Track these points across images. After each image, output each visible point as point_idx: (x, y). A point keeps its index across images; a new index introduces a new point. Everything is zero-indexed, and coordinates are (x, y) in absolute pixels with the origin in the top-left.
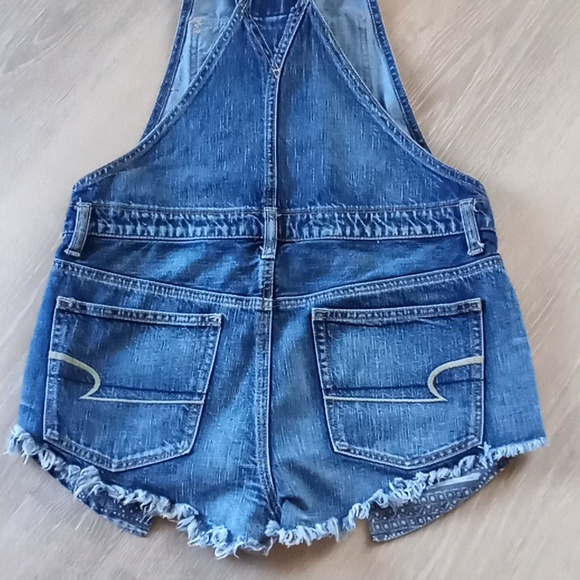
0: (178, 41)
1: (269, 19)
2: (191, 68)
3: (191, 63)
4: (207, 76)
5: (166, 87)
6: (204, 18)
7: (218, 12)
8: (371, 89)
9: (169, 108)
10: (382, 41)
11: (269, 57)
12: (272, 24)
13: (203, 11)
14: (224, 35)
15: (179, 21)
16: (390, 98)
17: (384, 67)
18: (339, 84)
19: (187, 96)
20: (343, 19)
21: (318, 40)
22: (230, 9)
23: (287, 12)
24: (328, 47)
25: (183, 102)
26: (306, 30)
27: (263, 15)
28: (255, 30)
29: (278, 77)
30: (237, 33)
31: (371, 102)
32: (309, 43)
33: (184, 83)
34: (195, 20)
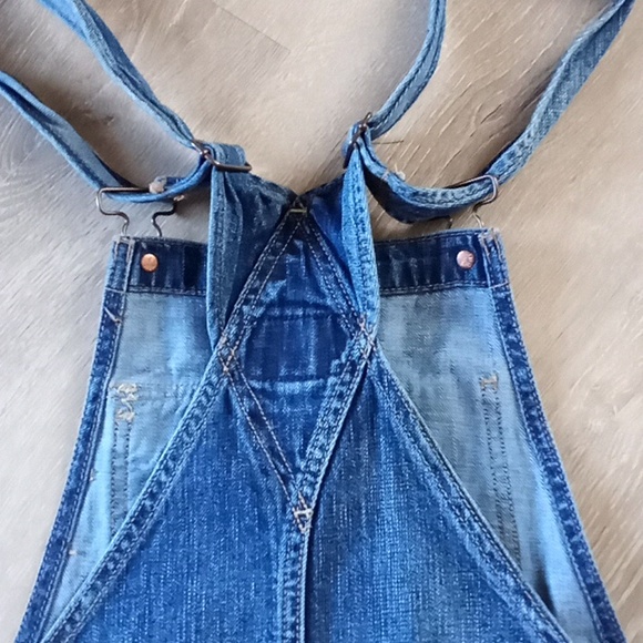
0: (86, 438)
1: (285, 388)
2: (114, 504)
3: (113, 491)
4: (149, 523)
5: (58, 548)
6: (142, 379)
7: (173, 365)
8: (516, 551)
9: (67, 596)
10: (536, 431)
11: (286, 479)
12: (292, 399)
13: (143, 365)
14: (186, 428)
15: (87, 389)
16: (562, 580)
17: (544, 498)
18: (440, 538)
19: (103, 574)
20: (447, 380)
21: (394, 443)
22: (199, 358)
23: (323, 373)
24: (414, 453)
25: (93, 588)
26: (365, 415)
27: (270, 375)
28: (254, 414)
29: (306, 530)
30: (216, 416)
31: (519, 591)
32: (374, 446)
33: (98, 541)
34: (122, 386)
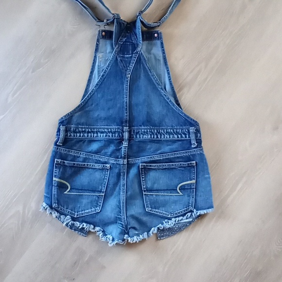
0: (94, 63)
1: (126, 56)
2: (98, 74)
3: (98, 72)
4: (104, 77)
5: (89, 81)
6: (103, 54)
7: (108, 52)
8: (161, 83)
9: (91, 88)
10: (166, 64)
11: (126, 71)
12: (127, 58)
13: (102, 51)
14: (110, 62)
15: (94, 55)
16: (168, 87)
17: (166, 74)
18: (150, 80)
19: (97, 84)
20: (152, 56)
21: (143, 65)
22: (112, 51)
23: (132, 54)
24: (147, 67)
25: (95, 87)
26: (139, 61)
27: (124, 54)
28: (121, 60)
29: (129, 78)
30: (115, 61)
31: (162, 89)
32: (140, 65)
33: (96, 80)
34: (99, 55)
